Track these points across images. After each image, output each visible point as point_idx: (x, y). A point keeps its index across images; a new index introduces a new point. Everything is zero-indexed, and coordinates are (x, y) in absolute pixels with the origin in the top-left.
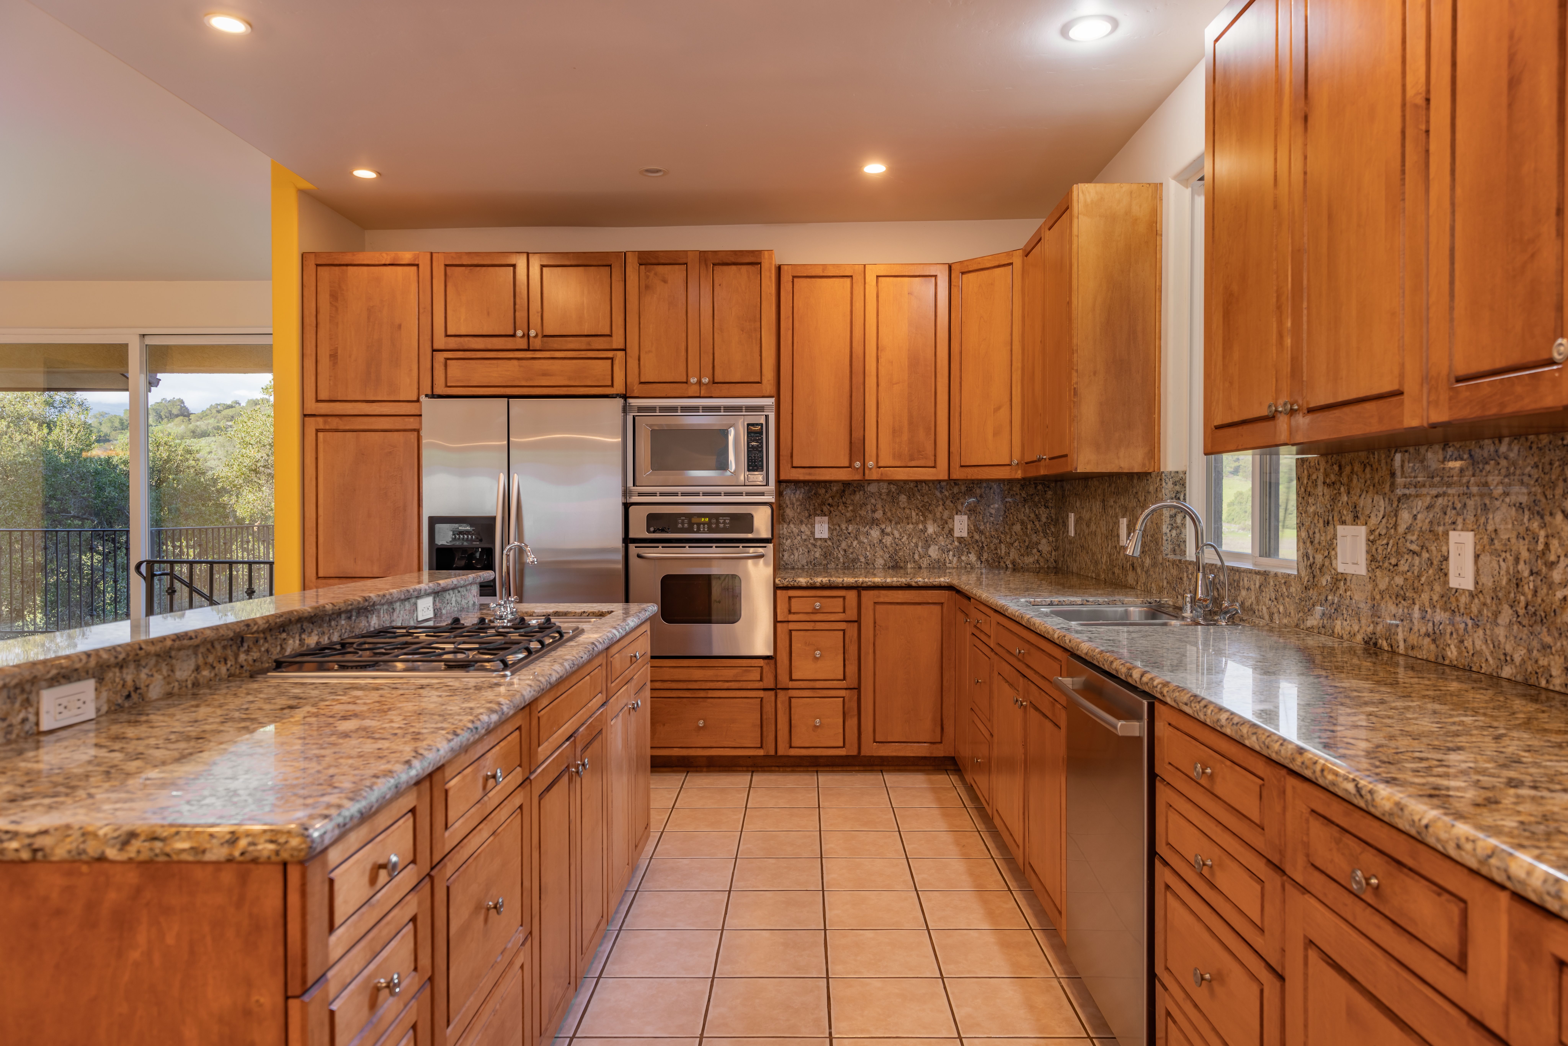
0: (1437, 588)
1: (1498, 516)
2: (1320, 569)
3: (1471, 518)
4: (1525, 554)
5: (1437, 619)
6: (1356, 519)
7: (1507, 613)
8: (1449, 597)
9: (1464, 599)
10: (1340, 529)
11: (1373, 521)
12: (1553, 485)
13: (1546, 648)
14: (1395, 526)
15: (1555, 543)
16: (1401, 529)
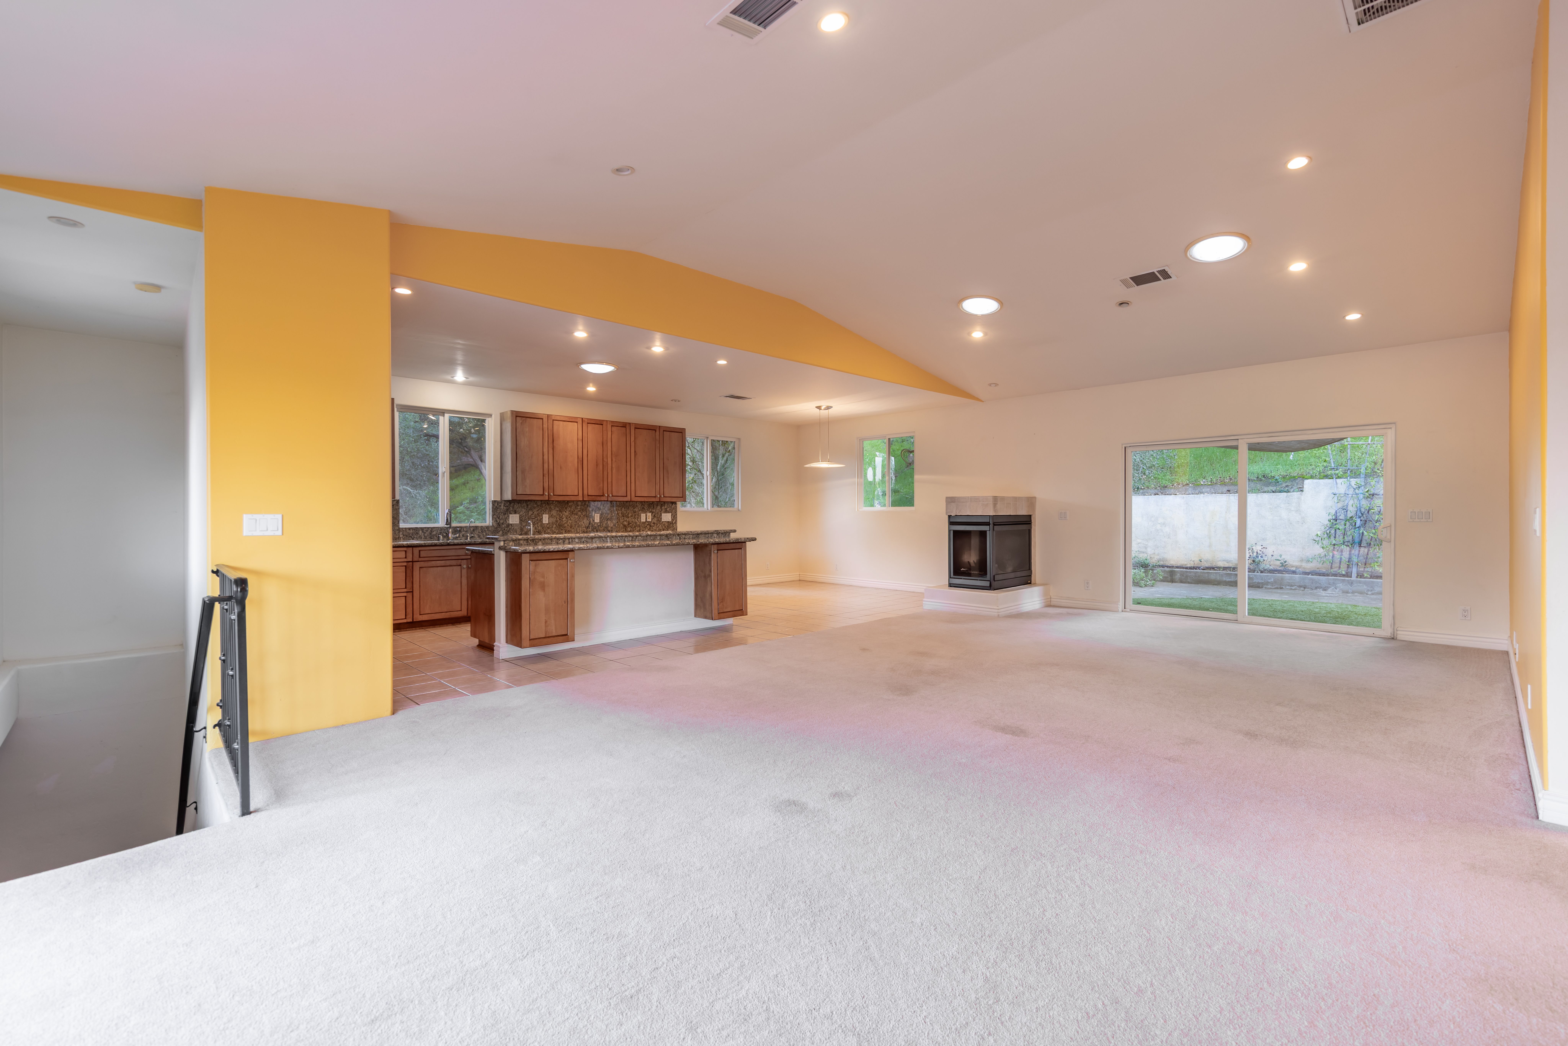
0: (539, 524)
1: (553, 512)
2: (502, 524)
3: (547, 513)
4: (558, 517)
5: (539, 529)
6: (515, 513)
7: (555, 526)
8: (542, 524)
9: (545, 525)
10: (511, 515)
11: (521, 513)
12: (563, 508)
13: (562, 530)
14: (528, 514)
15: (563, 516)
16: (530, 515)
